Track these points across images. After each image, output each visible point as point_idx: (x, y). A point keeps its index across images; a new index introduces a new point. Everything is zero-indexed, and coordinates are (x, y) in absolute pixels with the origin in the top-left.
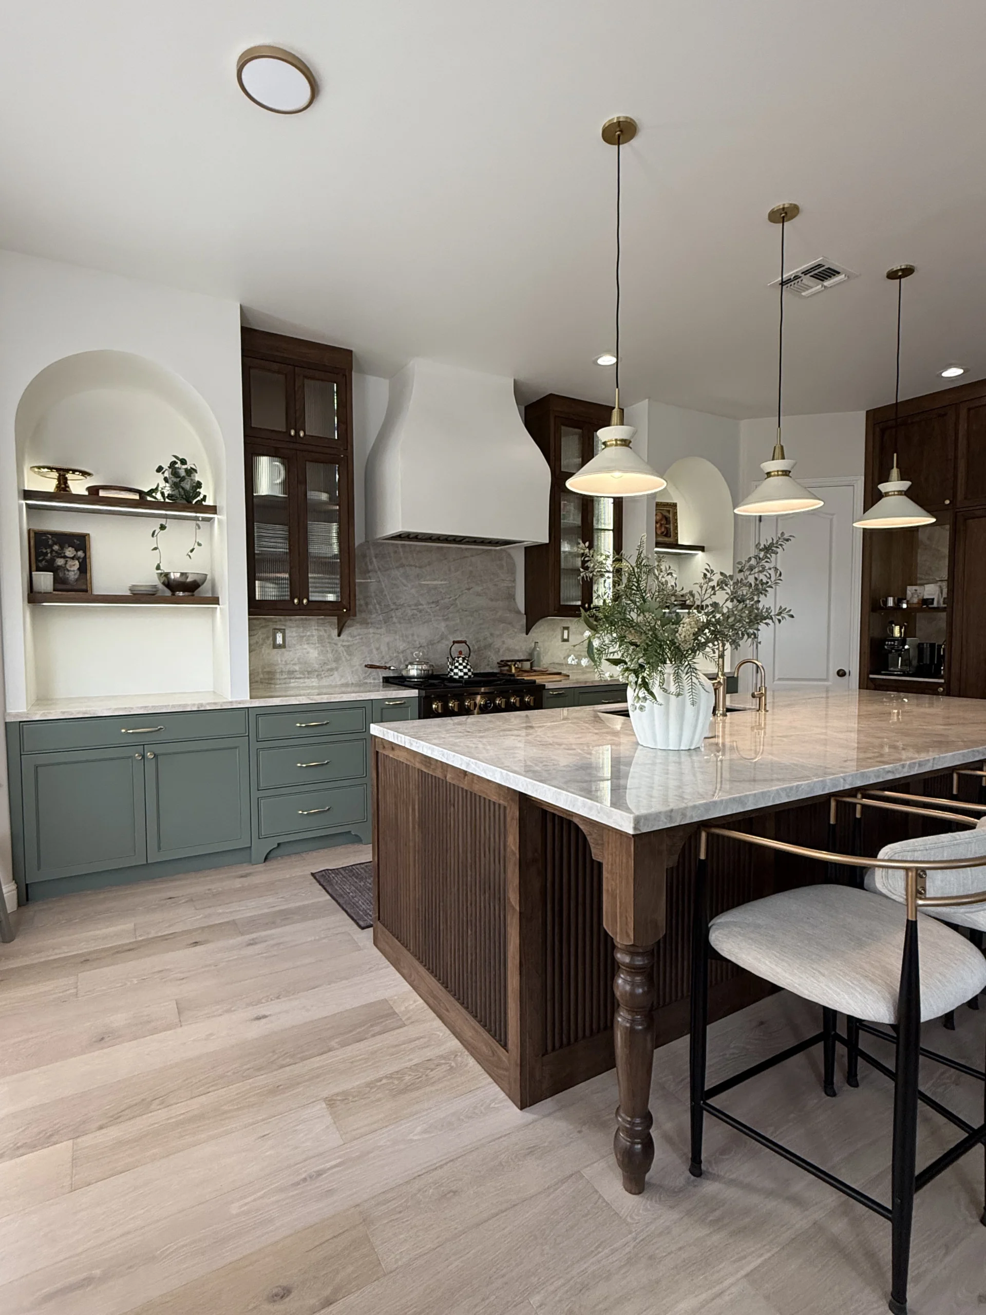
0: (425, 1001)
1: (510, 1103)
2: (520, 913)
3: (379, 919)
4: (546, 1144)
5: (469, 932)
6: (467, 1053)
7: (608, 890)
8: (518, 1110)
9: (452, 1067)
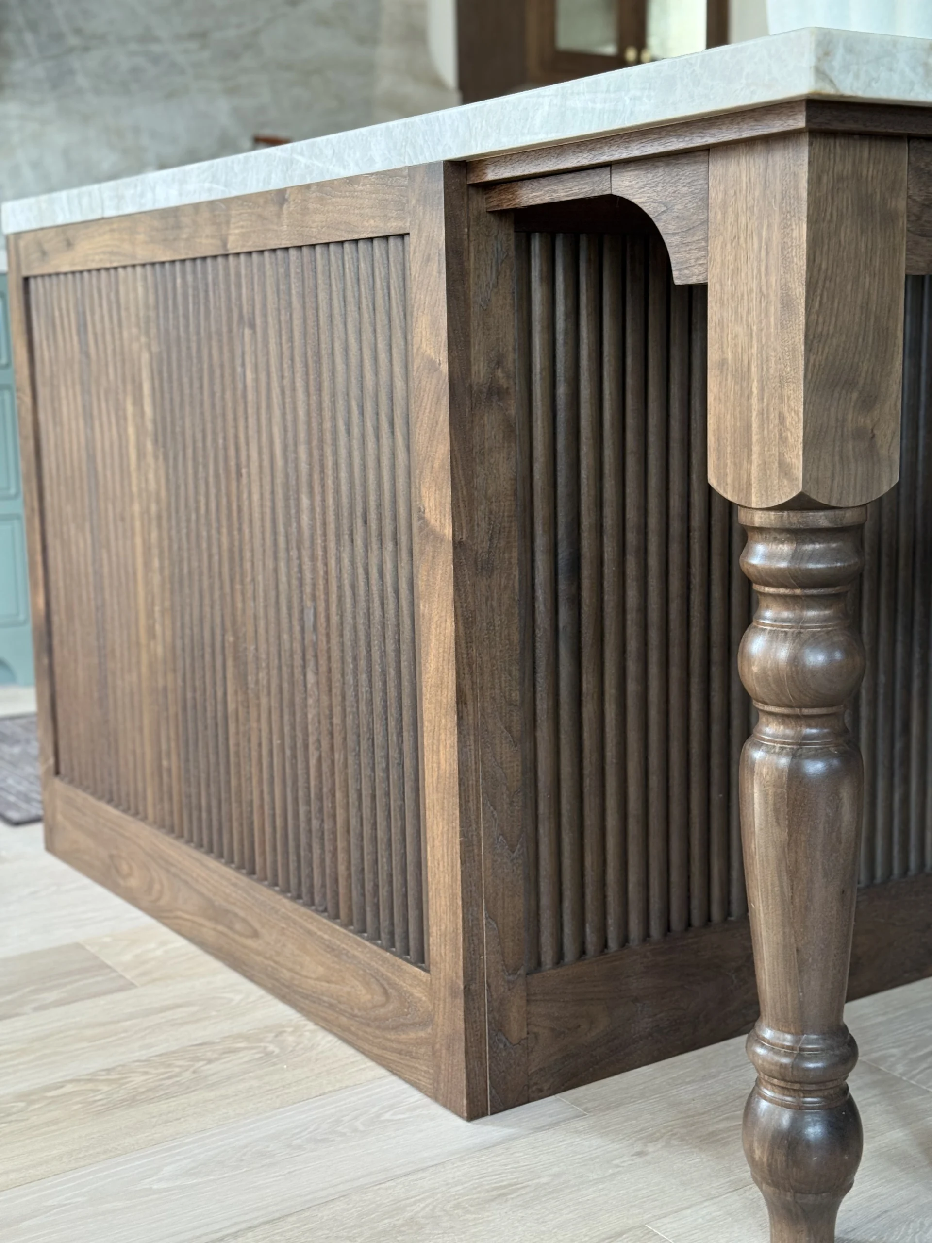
0: (192, 939)
1: (437, 1110)
2: (458, 546)
3: (57, 772)
4: (544, 1180)
5: (311, 678)
6: (311, 1026)
7: (723, 363)
8: (460, 1123)
9: (268, 1054)
